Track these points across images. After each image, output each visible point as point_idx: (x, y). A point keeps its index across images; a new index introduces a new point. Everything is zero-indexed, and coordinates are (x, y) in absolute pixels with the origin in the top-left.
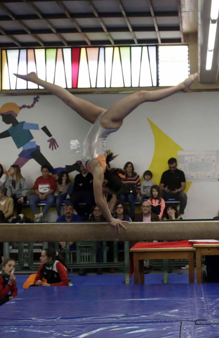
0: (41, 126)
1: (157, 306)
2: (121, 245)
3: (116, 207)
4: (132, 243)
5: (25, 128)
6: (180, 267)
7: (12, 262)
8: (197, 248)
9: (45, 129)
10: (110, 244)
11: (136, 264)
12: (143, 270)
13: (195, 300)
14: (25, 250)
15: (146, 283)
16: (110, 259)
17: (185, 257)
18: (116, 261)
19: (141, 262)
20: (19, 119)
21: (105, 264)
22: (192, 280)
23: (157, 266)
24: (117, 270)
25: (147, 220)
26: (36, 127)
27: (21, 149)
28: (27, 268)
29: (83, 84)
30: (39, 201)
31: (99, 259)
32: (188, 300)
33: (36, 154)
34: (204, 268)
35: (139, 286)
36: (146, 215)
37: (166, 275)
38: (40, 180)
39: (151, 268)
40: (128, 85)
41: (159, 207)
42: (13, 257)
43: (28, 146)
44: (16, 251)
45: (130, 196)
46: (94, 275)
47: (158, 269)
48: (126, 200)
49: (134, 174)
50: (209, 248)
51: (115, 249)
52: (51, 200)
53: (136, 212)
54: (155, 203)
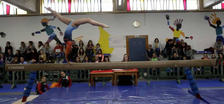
0: (57, 27)
1: (99, 94)
2: (87, 72)
3: (85, 58)
4: (91, 71)
5: (51, 28)
6: (109, 80)
7: (45, 78)
8: (115, 72)
9: (58, 28)
10: (83, 71)
11: (92, 79)
12: (95, 81)
13: (114, 92)
14: (51, 74)
15: (96, 86)
16: (83, 77)
17: (111, 76)
18: (85, 77)
19: (94, 78)
20: (49, 24)
21: (81, 79)
22: (113, 85)
23: (101, 80)
24: (86, 81)
25: (97, 62)
26: (55, 27)
27: (49, 36)
28: (52, 81)
29: (73, 11)
30: (56, 56)
31: (79, 77)
32: (111, 92)
33: (55, 38)
34: (118, 80)
35: (93, 87)
36: (97, 60)
37: (104, 83)
38: (56, 48)
39: (98, 81)
40: (90, 11)
41: (102, 57)
42: (47, 76)
43: (52, 35)
44: (47, 74)
45: (91, 53)
46: (77, 83)
47: (101, 81)
48: (89, 55)
49: (92, 45)
50: (119, 73)
51: (85, 73)
52: (60, 55)
53: (93, 59)
54: (100, 56)
